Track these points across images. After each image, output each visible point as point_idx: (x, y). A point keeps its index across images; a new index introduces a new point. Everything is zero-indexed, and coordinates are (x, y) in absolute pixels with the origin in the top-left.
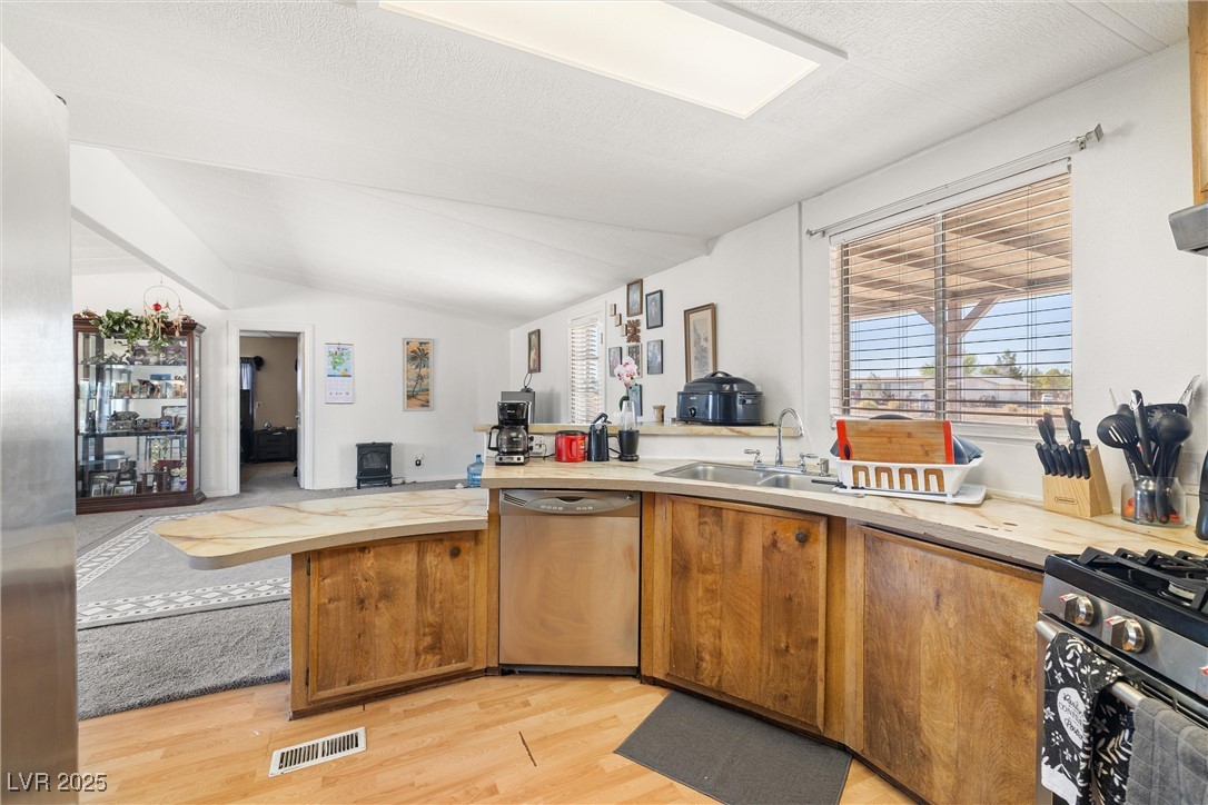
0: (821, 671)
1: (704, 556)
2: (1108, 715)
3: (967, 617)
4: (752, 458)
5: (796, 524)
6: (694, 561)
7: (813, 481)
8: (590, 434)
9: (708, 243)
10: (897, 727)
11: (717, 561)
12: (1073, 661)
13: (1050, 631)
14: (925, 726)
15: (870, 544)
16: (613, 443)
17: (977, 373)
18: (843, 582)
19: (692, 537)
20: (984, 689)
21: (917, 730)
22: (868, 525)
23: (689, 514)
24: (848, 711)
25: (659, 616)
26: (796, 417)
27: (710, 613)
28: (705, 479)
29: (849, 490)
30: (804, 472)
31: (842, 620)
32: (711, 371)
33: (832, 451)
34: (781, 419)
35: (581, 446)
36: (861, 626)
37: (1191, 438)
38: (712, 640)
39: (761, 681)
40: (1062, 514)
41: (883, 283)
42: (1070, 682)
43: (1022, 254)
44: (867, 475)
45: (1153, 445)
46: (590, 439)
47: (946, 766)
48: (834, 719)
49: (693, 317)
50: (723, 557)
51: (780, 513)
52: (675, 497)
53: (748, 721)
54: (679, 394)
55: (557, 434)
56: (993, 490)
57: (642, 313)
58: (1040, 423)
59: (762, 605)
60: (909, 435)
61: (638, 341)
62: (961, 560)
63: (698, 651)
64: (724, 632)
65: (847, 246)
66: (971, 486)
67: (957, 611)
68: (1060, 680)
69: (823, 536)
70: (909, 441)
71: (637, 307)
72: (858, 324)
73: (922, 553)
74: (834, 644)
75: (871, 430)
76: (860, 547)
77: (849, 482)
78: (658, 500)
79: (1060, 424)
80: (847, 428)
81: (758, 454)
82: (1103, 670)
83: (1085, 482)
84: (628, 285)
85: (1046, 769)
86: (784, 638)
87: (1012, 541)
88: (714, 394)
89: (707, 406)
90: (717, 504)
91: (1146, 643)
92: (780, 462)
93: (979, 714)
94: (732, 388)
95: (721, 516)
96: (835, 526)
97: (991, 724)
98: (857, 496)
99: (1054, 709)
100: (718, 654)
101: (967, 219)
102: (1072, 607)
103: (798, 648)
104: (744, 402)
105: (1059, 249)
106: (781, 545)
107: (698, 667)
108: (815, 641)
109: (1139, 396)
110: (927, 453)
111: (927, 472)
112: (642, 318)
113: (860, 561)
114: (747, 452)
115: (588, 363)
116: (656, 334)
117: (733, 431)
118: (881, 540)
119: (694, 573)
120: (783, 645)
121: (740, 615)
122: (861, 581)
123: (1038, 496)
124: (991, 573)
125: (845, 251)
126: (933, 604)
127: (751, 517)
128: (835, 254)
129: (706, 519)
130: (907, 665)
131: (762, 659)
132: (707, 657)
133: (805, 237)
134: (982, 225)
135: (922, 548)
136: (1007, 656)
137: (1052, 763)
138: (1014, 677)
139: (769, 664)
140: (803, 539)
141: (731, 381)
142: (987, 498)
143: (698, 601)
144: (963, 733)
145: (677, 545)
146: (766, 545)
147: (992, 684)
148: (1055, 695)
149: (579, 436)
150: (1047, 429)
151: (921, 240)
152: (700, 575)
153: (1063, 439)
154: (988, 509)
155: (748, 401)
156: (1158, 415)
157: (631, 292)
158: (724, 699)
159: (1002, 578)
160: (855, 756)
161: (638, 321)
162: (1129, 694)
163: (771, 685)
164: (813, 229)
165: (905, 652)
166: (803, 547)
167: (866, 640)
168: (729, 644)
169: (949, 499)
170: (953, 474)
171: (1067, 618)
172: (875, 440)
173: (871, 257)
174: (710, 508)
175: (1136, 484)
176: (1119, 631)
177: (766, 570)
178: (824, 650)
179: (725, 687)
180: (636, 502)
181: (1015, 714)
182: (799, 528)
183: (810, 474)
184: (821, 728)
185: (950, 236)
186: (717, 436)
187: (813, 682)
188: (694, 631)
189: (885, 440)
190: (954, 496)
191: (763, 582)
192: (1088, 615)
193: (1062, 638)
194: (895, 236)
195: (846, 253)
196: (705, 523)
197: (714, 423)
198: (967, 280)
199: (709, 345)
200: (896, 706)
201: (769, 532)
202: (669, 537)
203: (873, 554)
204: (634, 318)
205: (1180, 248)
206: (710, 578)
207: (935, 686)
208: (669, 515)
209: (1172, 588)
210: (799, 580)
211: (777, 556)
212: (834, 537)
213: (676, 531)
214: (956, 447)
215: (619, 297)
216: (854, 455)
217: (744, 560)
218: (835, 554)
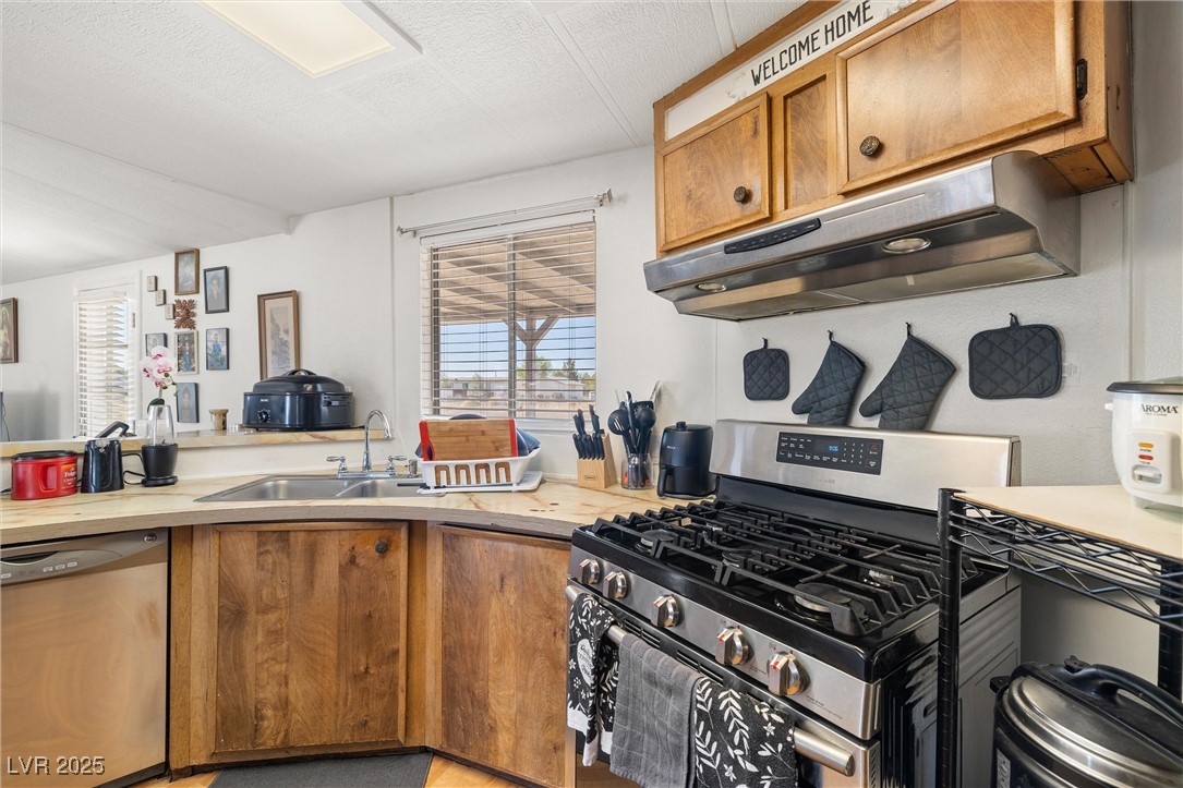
0: (402, 681)
1: (264, 592)
2: (607, 652)
3: (523, 592)
4: (336, 465)
5: (376, 534)
6: (251, 600)
7: (399, 485)
8: (86, 455)
9: (290, 221)
10: (470, 710)
11: (282, 594)
12: (586, 617)
13: (573, 592)
14: (492, 701)
15: (448, 542)
16: (132, 463)
17: (550, 375)
18: (424, 585)
19: (247, 573)
20: (536, 650)
21: (485, 707)
22: (446, 524)
23: (244, 546)
24: (429, 711)
25: (199, 684)
26: (383, 419)
27: (272, 659)
28: (276, 498)
29: (433, 491)
30: (393, 475)
31: (424, 622)
32: (293, 368)
33: (417, 453)
34: (368, 421)
35: (68, 473)
36: (440, 624)
37: (656, 424)
38: (276, 690)
39: (337, 716)
40: (589, 489)
41: (469, 291)
42: (585, 635)
43: (566, 280)
44: (448, 474)
45: (637, 431)
46: (86, 461)
47: (508, 729)
48: (416, 726)
49: (269, 304)
50: (290, 587)
51: (359, 525)
52: (222, 528)
53: (321, 768)
54: (246, 395)
55: (15, 458)
56: (548, 474)
57: (198, 292)
58: (575, 417)
59: (339, 631)
60: (483, 433)
61: (192, 326)
62: (520, 542)
63: (257, 709)
64: (292, 676)
65: (437, 250)
66: (532, 473)
67: (516, 589)
68: (579, 635)
69: (404, 543)
70: (483, 438)
71: (191, 284)
72: (446, 328)
73: (490, 542)
74: (416, 648)
75: (451, 430)
76: (439, 546)
77: (431, 482)
78: (197, 535)
79: (587, 417)
80: (429, 430)
81: (343, 460)
82: (603, 618)
83: (602, 462)
84: (177, 255)
85: (570, 711)
86: (363, 660)
87: (553, 521)
88: (292, 396)
89: (283, 409)
90: (283, 527)
91: (627, 590)
92: (368, 467)
93: (532, 674)
94: (315, 388)
95: (288, 540)
96: (415, 529)
97: (540, 680)
98: (439, 495)
99: (576, 660)
100: (284, 705)
101: (532, 244)
102: (587, 569)
103: (379, 665)
104: (329, 404)
105: (589, 280)
106: (361, 561)
107: (256, 729)
108: (396, 653)
109: (630, 396)
110: (497, 449)
111: (498, 466)
112: (199, 299)
113: (439, 560)
114: (331, 459)
115: (111, 353)
116: (220, 320)
117: (315, 437)
118: (457, 536)
119: (252, 616)
120: (362, 669)
121: (313, 650)
122: (440, 580)
123: (574, 476)
124: (540, 549)
125: (435, 254)
126: (498, 587)
127: (326, 536)
128: (426, 257)
129: (269, 548)
130: (478, 649)
131: (338, 691)
132: (269, 712)
133: (397, 234)
134: (541, 251)
135: (491, 538)
136: (550, 618)
137: (574, 706)
138: (555, 634)
139: (347, 694)
140: (384, 549)
141: (313, 379)
142: (542, 482)
143: (256, 649)
144: (520, 695)
145: (226, 587)
146: (343, 563)
147: (540, 645)
148: (576, 647)
149: (65, 459)
150: (580, 422)
151: (499, 256)
152: (260, 617)
153: (589, 429)
154: (543, 493)
155: (334, 403)
156: (640, 409)
157: (181, 264)
158: (293, 754)
159: (547, 553)
160: (436, 753)
161: (191, 302)
162: (617, 633)
163: (349, 716)
164: (404, 227)
165: (477, 638)
166: (384, 557)
167: (444, 636)
168: (298, 689)
169: (515, 488)
170: (517, 464)
171: (583, 579)
172: (454, 439)
173: (458, 264)
174: (273, 534)
175: (629, 459)
176: (613, 582)
177: (343, 591)
178: (405, 659)
179: (294, 740)
180: (162, 541)
181: (555, 665)
182: (380, 539)
183: (400, 476)
184: (402, 741)
185: (519, 257)
186: (295, 444)
187: (394, 695)
188: (250, 687)
189: (463, 439)
190: (518, 484)
191: (340, 605)
192: (596, 575)
193: (581, 597)
194: (475, 249)
195: (436, 257)
196: (267, 552)
197: (293, 429)
198: (531, 296)
199: (291, 339)
200: (469, 691)
201: (346, 549)
202: (214, 577)
203: (451, 552)
204: (187, 298)
205: (649, 289)
206: (272, 617)
207: (500, 662)
208: (215, 552)
209: (643, 541)
210: (380, 592)
211: (356, 573)
212: (415, 541)
213: (225, 569)
214: (520, 441)
215: (164, 267)
216: (436, 456)
217: (317, 586)
218: (417, 557)
